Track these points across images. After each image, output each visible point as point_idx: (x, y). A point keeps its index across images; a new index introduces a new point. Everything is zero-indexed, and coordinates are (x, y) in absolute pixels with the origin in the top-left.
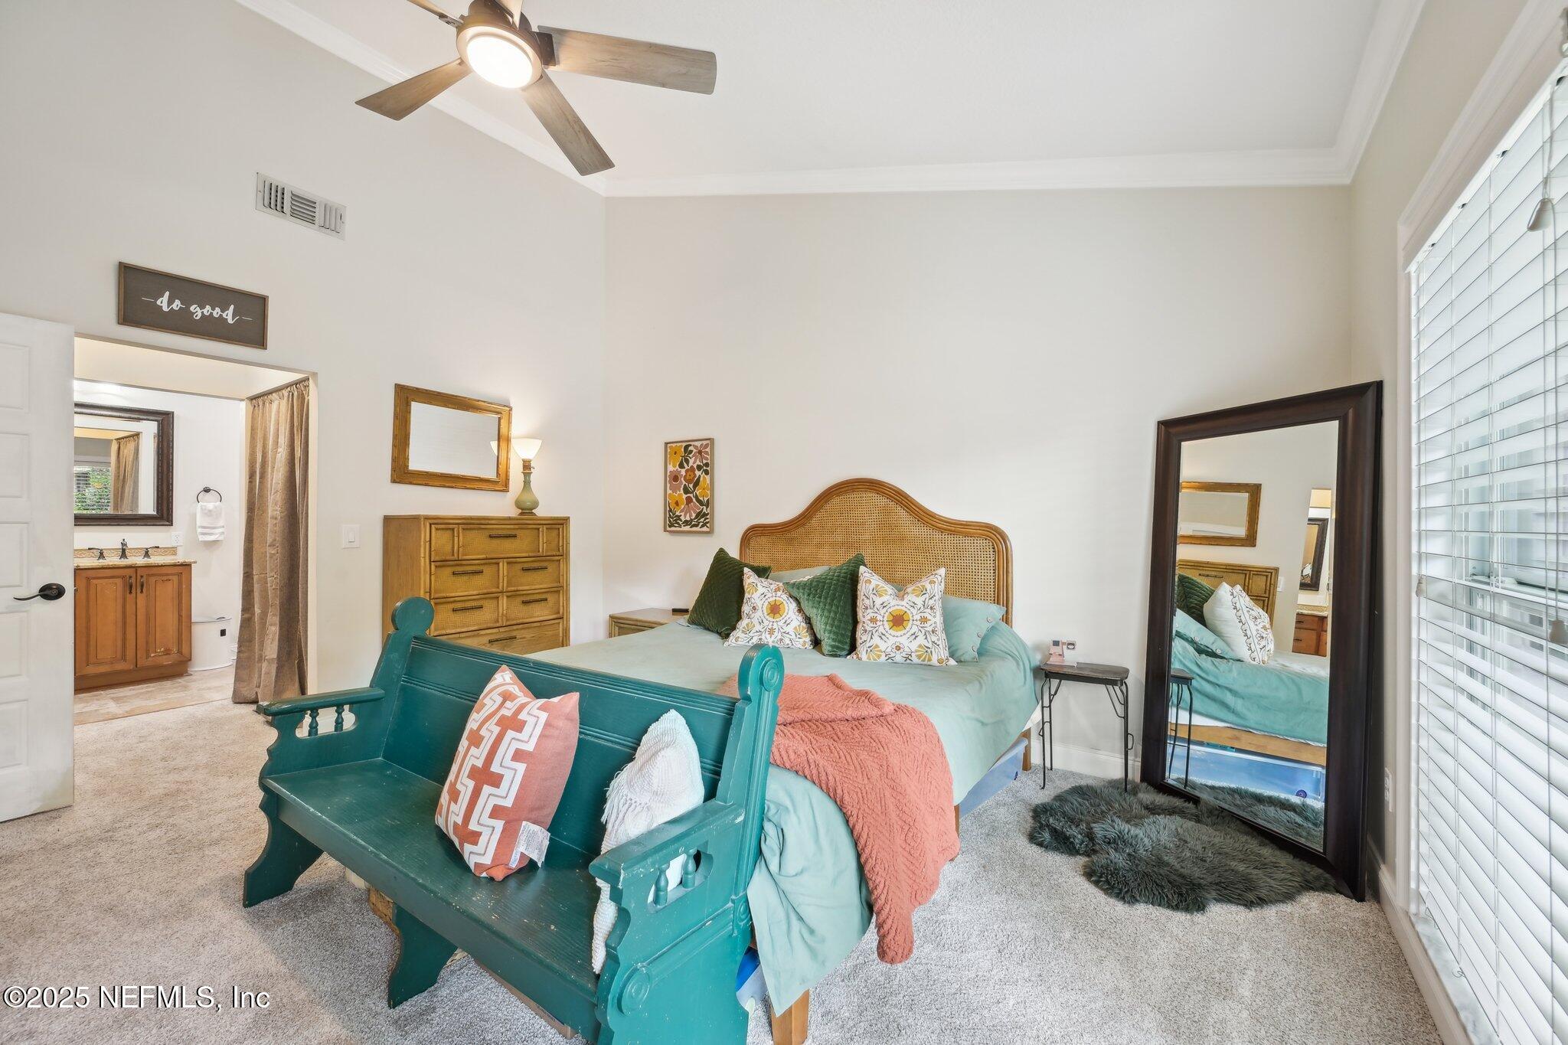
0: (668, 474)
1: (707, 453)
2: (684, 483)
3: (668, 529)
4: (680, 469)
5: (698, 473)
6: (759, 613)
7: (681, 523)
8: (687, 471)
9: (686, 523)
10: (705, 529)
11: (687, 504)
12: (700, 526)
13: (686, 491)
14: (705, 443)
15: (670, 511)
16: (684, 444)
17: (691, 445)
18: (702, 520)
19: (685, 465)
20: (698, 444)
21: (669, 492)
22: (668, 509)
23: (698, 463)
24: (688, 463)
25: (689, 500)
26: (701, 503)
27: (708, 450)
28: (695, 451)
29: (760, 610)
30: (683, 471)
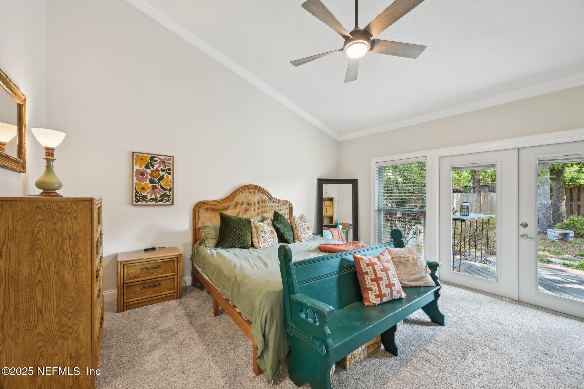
0: (135, 170)
1: (170, 164)
2: (150, 177)
3: (135, 203)
4: (145, 169)
5: (162, 173)
6: (268, 235)
7: (147, 200)
8: (152, 171)
9: (152, 200)
10: (168, 203)
11: (152, 189)
12: (164, 201)
13: (151, 181)
14: (167, 158)
15: (137, 192)
16: (150, 156)
17: (156, 157)
18: (166, 198)
19: (151, 167)
20: (163, 158)
21: (135, 181)
22: (135, 191)
23: (162, 167)
24: (153, 166)
25: (154, 188)
26: (165, 189)
27: (171, 162)
28: (159, 161)
29: (268, 233)
30: (149, 171)
